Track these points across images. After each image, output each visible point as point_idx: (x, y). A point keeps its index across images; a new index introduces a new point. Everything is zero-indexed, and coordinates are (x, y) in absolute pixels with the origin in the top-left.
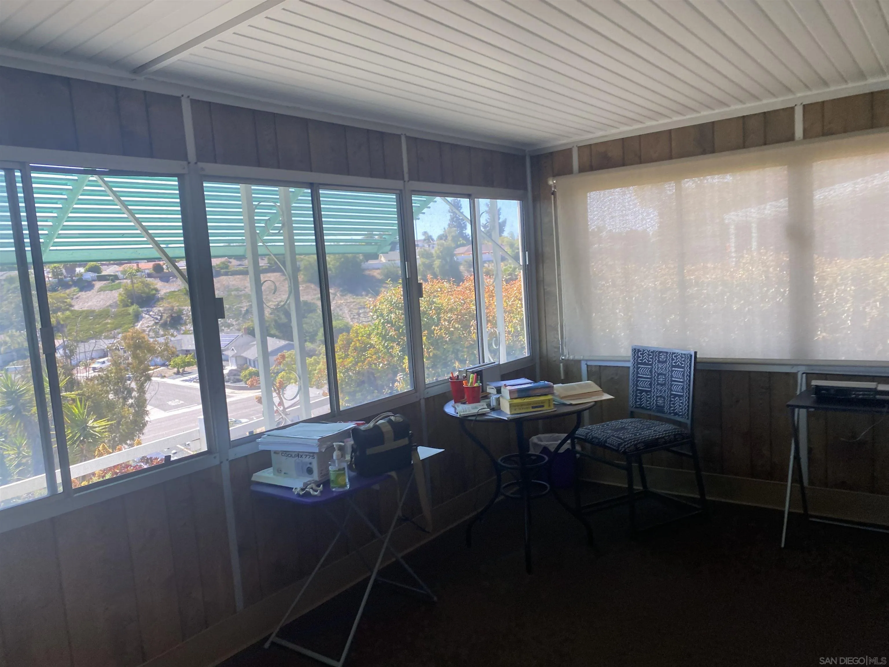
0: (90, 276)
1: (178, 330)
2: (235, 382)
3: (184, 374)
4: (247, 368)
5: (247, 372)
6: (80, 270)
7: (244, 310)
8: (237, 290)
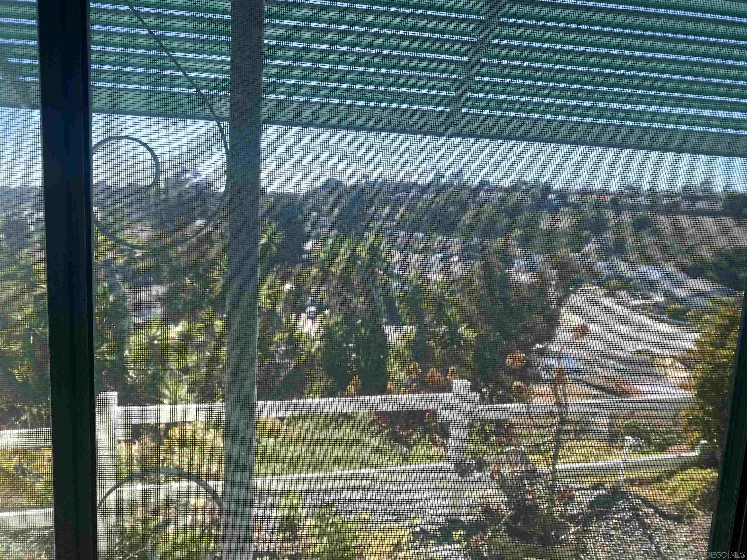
0: (558, 202)
1: (619, 257)
2: (658, 314)
3: (613, 296)
4: (674, 303)
5: (673, 307)
6: (551, 196)
7: (685, 248)
8: (683, 229)
